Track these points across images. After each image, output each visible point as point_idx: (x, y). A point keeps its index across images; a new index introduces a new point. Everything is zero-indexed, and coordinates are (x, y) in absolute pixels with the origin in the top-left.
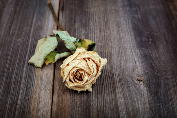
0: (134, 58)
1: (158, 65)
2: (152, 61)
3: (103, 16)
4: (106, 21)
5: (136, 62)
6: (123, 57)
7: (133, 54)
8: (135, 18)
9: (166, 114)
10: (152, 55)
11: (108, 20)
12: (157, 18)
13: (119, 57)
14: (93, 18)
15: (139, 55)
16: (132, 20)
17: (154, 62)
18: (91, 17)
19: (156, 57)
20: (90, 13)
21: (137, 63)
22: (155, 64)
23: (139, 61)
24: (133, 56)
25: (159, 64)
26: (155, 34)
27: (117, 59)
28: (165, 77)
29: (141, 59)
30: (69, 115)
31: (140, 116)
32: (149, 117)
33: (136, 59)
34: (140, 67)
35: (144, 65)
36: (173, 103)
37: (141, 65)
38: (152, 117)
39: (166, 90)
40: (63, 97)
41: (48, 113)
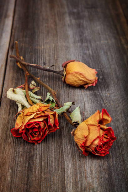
0: (83, 98)
1: (108, 104)
2: (102, 101)
3: (53, 54)
4: (56, 59)
5: (85, 103)
6: (72, 97)
7: (82, 94)
8: (85, 54)
9: (115, 162)
10: (102, 93)
11: (58, 57)
12: (109, 54)
13: (67, 98)
14: (43, 56)
15: (88, 95)
16: (83, 57)
17: (103, 101)
18: (41, 54)
19: (106, 96)
20: (41, 50)
21: (86, 103)
22: (105, 104)
23: (88, 101)
24: (82, 96)
25: (109, 104)
26: (105, 71)
27: (65, 100)
28: (115, 119)
29: (91, 99)
30: (9, 167)
31: (86, 165)
32: (96, 167)
33: (86, 99)
34: (89, 108)
35: (93, 106)
36: (123, 149)
37: (90, 106)
38: (100, 167)
39: (116, 134)
40: (5, 146)
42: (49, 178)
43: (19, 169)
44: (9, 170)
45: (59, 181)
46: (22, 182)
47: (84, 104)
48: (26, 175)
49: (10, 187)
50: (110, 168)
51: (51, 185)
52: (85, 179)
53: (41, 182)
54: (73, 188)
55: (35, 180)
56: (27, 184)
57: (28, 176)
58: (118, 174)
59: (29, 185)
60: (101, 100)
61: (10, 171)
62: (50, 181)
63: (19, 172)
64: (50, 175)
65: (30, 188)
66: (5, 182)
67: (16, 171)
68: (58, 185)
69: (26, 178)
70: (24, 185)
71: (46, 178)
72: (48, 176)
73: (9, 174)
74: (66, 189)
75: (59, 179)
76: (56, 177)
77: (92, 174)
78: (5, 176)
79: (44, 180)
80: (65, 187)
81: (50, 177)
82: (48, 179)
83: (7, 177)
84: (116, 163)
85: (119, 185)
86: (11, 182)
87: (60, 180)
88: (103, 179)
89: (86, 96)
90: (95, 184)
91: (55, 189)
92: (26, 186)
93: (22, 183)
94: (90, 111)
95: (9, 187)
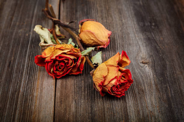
0: (138, 42)
1: (162, 47)
2: (156, 44)
3: (104, 5)
4: (107, 9)
5: (140, 46)
6: (127, 42)
7: (136, 39)
8: (136, 4)
9: (174, 94)
10: (156, 38)
11: (109, 8)
12: (159, 4)
13: (122, 42)
14: (95, 7)
15: (142, 40)
16: (134, 7)
17: (158, 44)
18: (92, 5)
19: (160, 40)
20: (92, 2)
21: (141, 46)
22: (159, 47)
23: (143, 44)
24: (137, 40)
25: (163, 47)
26: (157, 19)
27: (120, 43)
28: (170, 59)
29: (145, 43)
30: (73, 100)
31: (147, 97)
32: (156, 99)
33: (140, 43)
34: (144, 50)
35: (148, 48)
36: (180, 83)
37: (145, 49)
38: (160, 98)
39: (172, 71)
40: (66, 83)
41: (51, 99)
42: (112, 108)
43: (82, 101)
44: (73, 102)
45: (121, 110)
46: (86, 112)
47: (139, 47)
48: (90, 106)
49: (76, 116)
50: (169, 99)
51: (114, 114)
52: (146, 108)
53: (104, 111)
54: (135, 116)
55: (99, 110)
56: (91, 113)
57: (91, 107)
58: (177, 104)
59: (94, 114)
60: (155, 43)
61: (74, 103)
62: (113, 111)
63: (82, 103)
64: (113, 105)
65: (94, 116)
66: (70, 111)
67: (79, 103)
68: (121, 113)
69: (90, 109)
70: (89, 114)
71: (109, 108)
72: (111, 106)
73: (73, 105)
74: (129, 117)
75: (121, 108)
76: (119, 107)
77: (152, 104)
78: (70, 107)
79: (107, 109)
80: (128, 115)
81: (113, 108)
82: (111, 109)
83: (72, 108)
84: (175, 95)
85: (179, 113)
86: (76, 112)
87: (122, 109)
88: (163, 108)
89: (141, 40)
90: (156, 112)
91: (119, 116)
92: (90, 115)
93: (87, 112)
94: (145, 52)
95: (75, 115)
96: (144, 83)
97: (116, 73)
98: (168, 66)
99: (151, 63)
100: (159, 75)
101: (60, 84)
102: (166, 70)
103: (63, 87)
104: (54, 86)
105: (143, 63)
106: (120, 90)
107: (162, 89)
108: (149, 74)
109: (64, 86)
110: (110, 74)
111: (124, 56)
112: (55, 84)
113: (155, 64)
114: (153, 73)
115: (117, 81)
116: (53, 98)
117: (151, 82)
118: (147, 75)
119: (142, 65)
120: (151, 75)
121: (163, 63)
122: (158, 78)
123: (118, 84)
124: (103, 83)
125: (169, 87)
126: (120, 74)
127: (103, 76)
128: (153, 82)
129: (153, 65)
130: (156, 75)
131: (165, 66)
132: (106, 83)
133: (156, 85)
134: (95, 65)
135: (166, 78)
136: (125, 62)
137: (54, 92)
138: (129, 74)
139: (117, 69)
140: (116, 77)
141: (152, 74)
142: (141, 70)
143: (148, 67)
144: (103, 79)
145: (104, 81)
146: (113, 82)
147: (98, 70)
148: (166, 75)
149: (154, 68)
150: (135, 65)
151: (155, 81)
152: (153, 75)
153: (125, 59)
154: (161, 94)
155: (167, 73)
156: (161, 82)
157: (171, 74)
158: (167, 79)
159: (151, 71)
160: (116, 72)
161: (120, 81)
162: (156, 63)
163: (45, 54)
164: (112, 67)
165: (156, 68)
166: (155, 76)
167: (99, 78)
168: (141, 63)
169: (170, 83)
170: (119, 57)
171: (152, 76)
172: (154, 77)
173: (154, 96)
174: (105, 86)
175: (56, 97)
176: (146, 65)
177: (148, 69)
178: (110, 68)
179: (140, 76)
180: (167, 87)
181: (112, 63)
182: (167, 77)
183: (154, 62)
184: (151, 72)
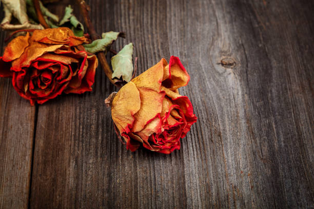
0: (214, 11)
1: (265, 24)
2: (252, 17)
5: (219, 21)
6: (191, 10)
7: (210, 3)
9: (284, 142)
13: (181, 11)
15: (224, 5)
17: (256, 17)
19: (260, 7)
21: (221, 22)
22: (258, 23)
23: (224, 17)
24: (212, 7)
25: (267, 24)
27: (177, 14)
28: (280, 54)
29: (229, 13)
30: (72, 157)
31: (227, 151)
32: (246, 154)
33: (219, 14)
34: (226, 31)
35: (235, 27)
36: (299, 115)
37: (228, 28)
38: (254, 154)
39: (284, 85)
40: (59, 113)
41: (25, 156)
42: (153, 177)
43: (91, 161)
44: (71, 163)
45: (173, 183)
46: (98, 188)
47: (215, 23)
48: (106, 172)
49: (76, 197)
50: (274, 155)
51: (156, 192)
52: (224, 178)
53: (136, 187)
54: (201, 196)
55: (125, 183)
56: (109, 190)
57: (109, 175)
58: (290, 168)
59: (114, 193)
60: (251, 14)
61: (73, 164)
62: (155, 185)
63: (91, 166)
64: (154, 171)
65: (115, 199)
66: (64, 186)
67: (84, 164)
68: (171, 191)
69: (106, 179)
70: (103, 192)
71: (147, 178)
72: (150, 173)
73: (71, 170)
74: (188, 200)
75: (172, 178)
76: (167, 175)
77: (237, 169)
78: (64, 175)
79: (143, 181)
80: (186, 196)
81: (155, 176)
82: (151, 180)
83: (68, 177)
84: (285, 146)
85: (293, 189)
86: (77, 187)
87: (174, 181)
88: (260, 177)
89: (220, 6)
90: (244, 189)
91: (166, 199)
92: (106, 195)
93: (100, 188)
94: (229, 38)
95: (74, 197)
96: (222, 116)
97: (159, 106)
98: (274, 72)
99: (240, 65)
100: (256, 93)
101: (44, 118)
102: (270, 81)
103: (52, 125)
104: (33, 123)
105: (223, 65)
106: (169, 139)
107: (261, 130)
108: (235, 92)
109: (54, 122)
110: (145, 109)
111: (176, 65)
112: (33, 118)
113: (247, 66)
114: (243, 91)
115: (162, 123)
116: (29, 152)
117: (237, 112)
118: (229, 95)
119: (220, 69)
120: (238, 94)
121: (264, 65)
122: (253, 103)
123: (163, 130)
124: (131, 127)
125: (276, 123)
126: (167, 105)
127: (131, 113)
128: (241, 113)
129: (245, 69)
130: (250, 95)
131: (269, 72)
132: (138, 128)
133: (248, 121)
134: (116, 81)
135: (270, 101)
136: (179, 79)
137: (32, 139)
138: (188, 106)
139: (160, 97)
140: (158, 116)
141: (240, 93)
142: (217, 82)
143: (232, 75)
144: (132, 119)
145: (135, 122)
146: (153, 126)
147: (121, 97)
148: (270, 95)
149: (245, 78)
150: (205, 68)
151: (245, 112)
152: (243, 95)
153: (177, 73)
154: (258, 142)
155: (273, 91)
156: (259, 113)
157: (281, 92)
158: (272, 104)
159: (239, 84)
160: (158, 103)
161: (166, 123)
162: (249, 65)
163: (11, 54)
164: (150, 93)
165: (249, 76)
166: (246, 97)
167: (124, 116)
168: (219, 64)
169: (277, 114)
170: (165, 71)
171: (240, 97)
172: (244, 101)
173: (242, 146)
174: (137, 133)
175: (36, 149)
176: (229, 70)
177: (232, 80)
178: (146, 94)
179: (214, 99)
180: (270, 125)
181: (150, 83)
182: (272, 100)
183: (245, 61)
184: (239, 88)
